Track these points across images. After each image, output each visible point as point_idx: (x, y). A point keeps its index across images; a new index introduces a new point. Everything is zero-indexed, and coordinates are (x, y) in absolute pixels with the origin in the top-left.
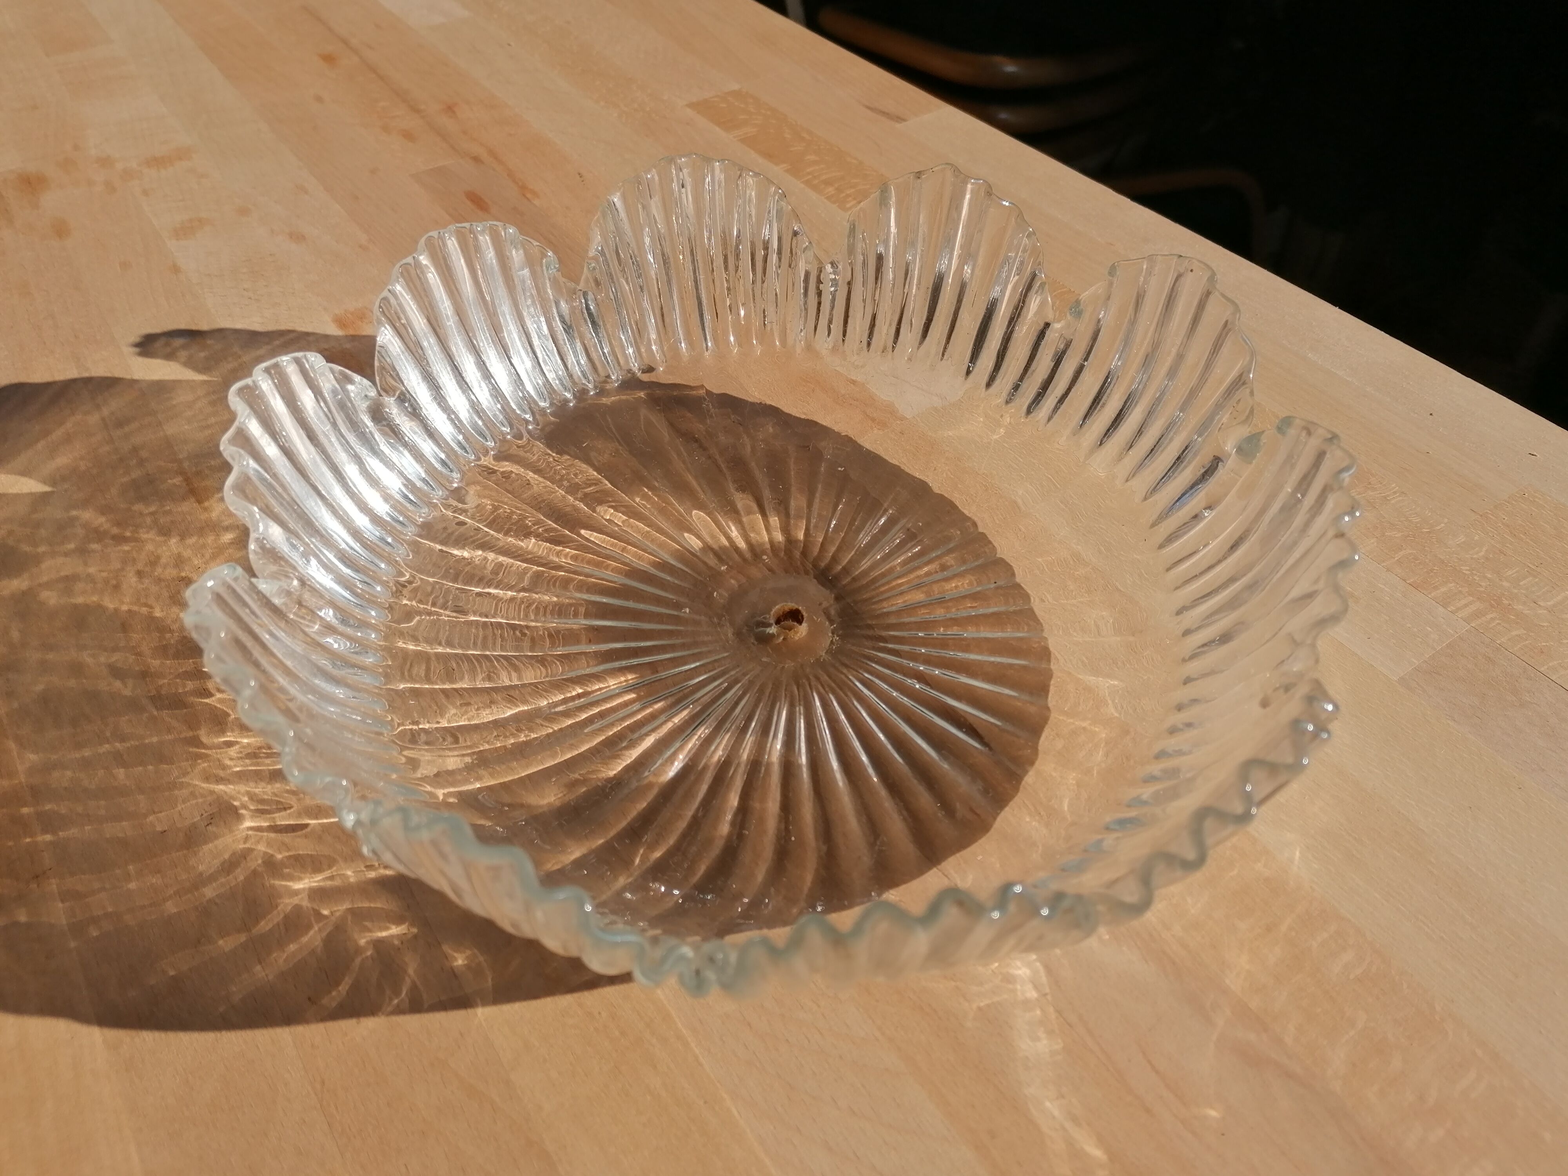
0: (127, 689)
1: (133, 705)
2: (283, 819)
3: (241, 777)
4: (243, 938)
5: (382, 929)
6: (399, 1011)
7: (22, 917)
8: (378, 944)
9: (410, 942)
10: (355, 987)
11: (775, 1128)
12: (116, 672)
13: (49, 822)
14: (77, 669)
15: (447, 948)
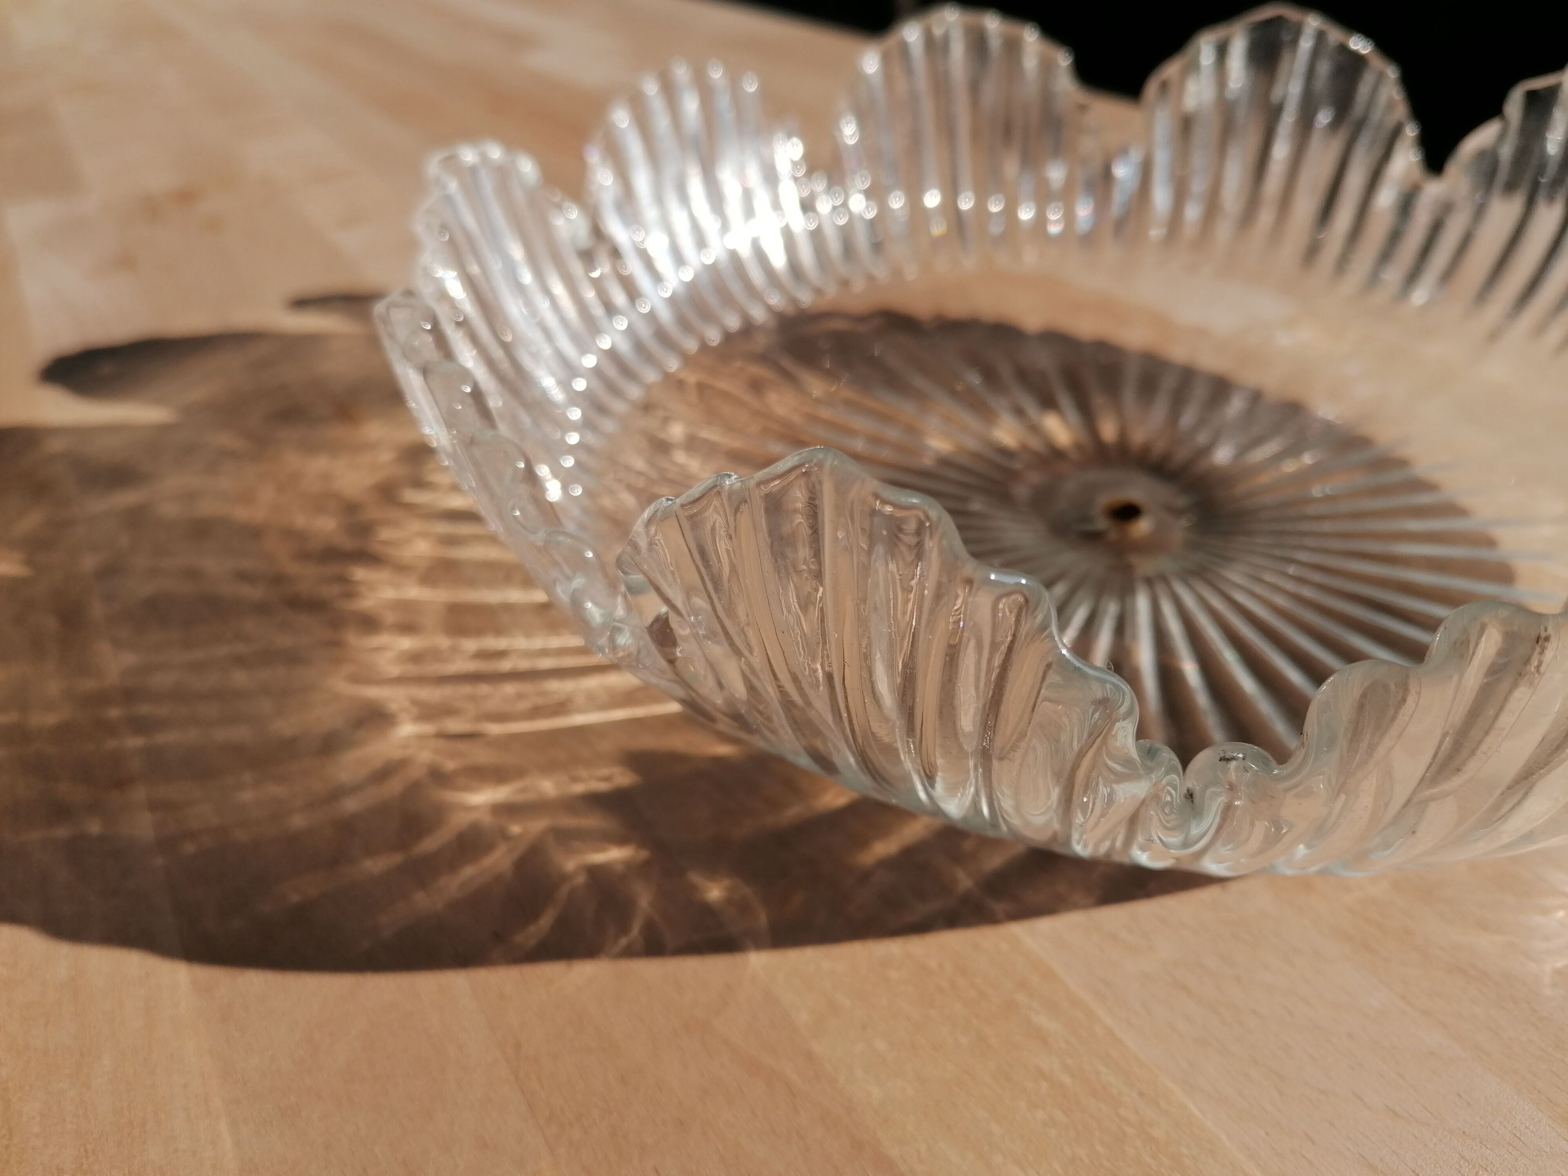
0: (253, 593)
1: (261, 609)
2: (454, 725)
3: (400, 680)
4: (397, 858)
5: (598, 850)
6: (629, 953)
7: (94, 827)
8: (595, 872)
9: (641, 869)
10: (562, 923)
11: (1267, 1134)
12: (243, 576)
13: (141, 726)
14: (193, 574)
15: (695, 877)
